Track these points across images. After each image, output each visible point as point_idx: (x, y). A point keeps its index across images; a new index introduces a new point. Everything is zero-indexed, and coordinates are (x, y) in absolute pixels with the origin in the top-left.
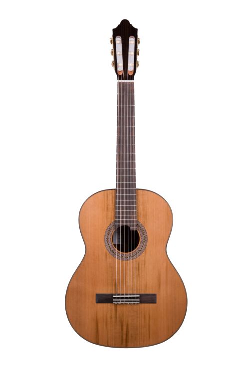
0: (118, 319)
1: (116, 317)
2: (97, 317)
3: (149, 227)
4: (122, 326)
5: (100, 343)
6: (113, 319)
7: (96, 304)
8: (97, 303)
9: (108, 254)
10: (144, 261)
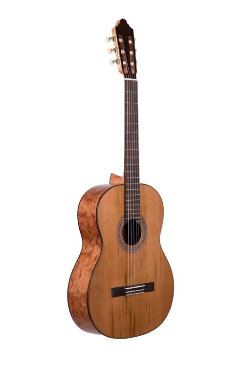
0: (128, 311)
1: (127, 309)
2: (112, 311)
3: (148, 219)
4: (131, 317)
5: (115, 337)
6: (125, 311)
7: (111, 298)
8: (113, 297)
9: (120, 248)
10: (146, 252)
